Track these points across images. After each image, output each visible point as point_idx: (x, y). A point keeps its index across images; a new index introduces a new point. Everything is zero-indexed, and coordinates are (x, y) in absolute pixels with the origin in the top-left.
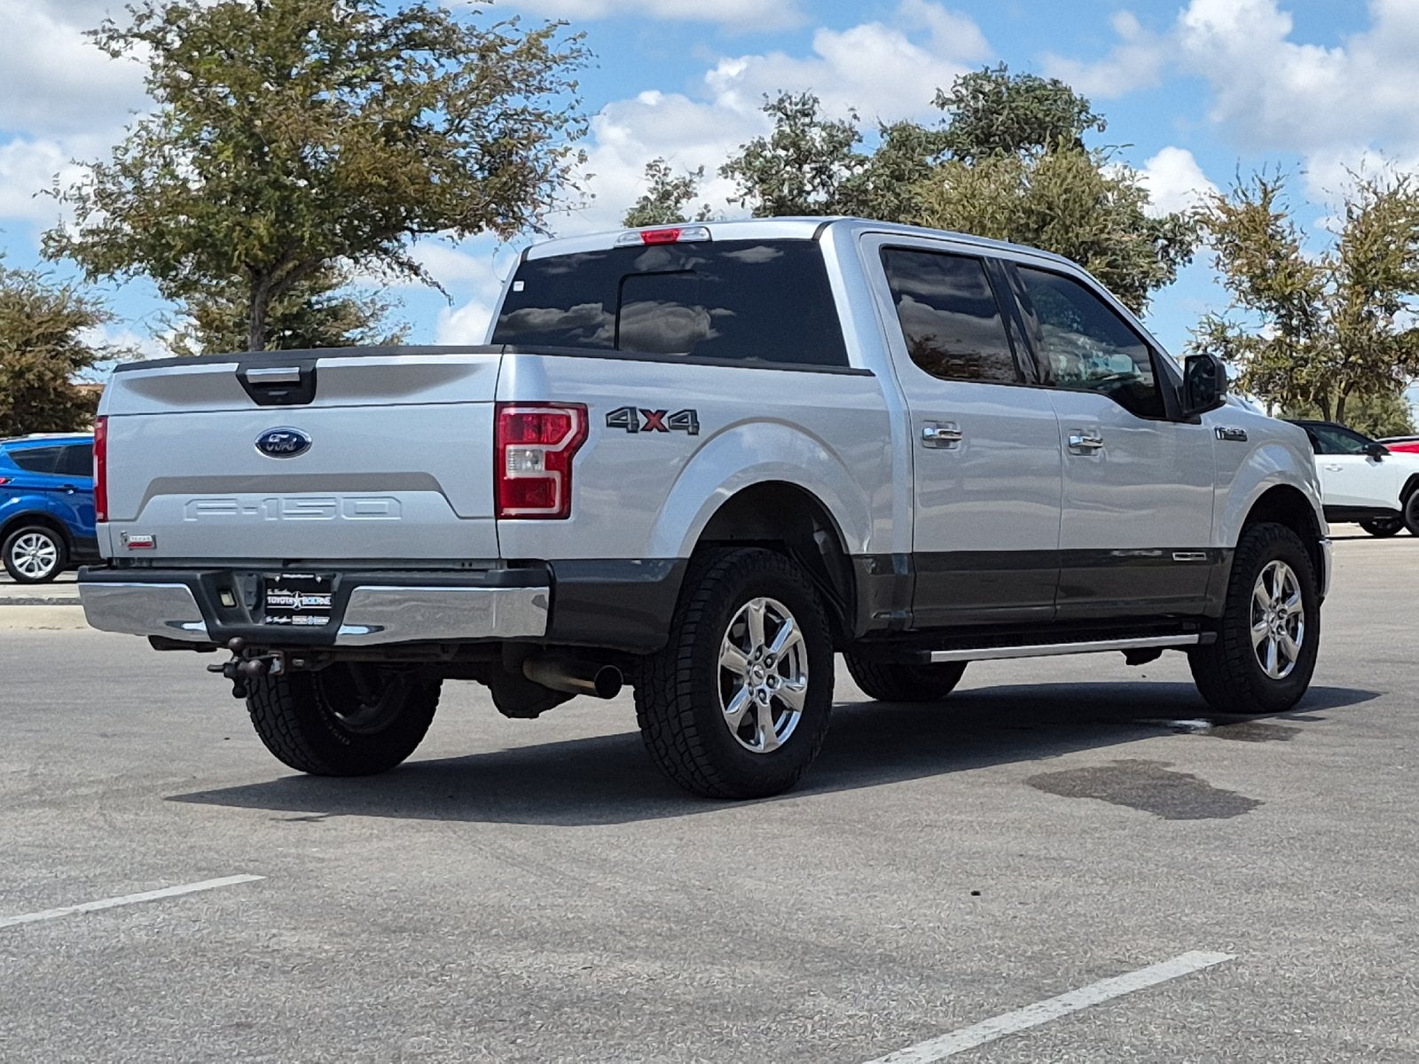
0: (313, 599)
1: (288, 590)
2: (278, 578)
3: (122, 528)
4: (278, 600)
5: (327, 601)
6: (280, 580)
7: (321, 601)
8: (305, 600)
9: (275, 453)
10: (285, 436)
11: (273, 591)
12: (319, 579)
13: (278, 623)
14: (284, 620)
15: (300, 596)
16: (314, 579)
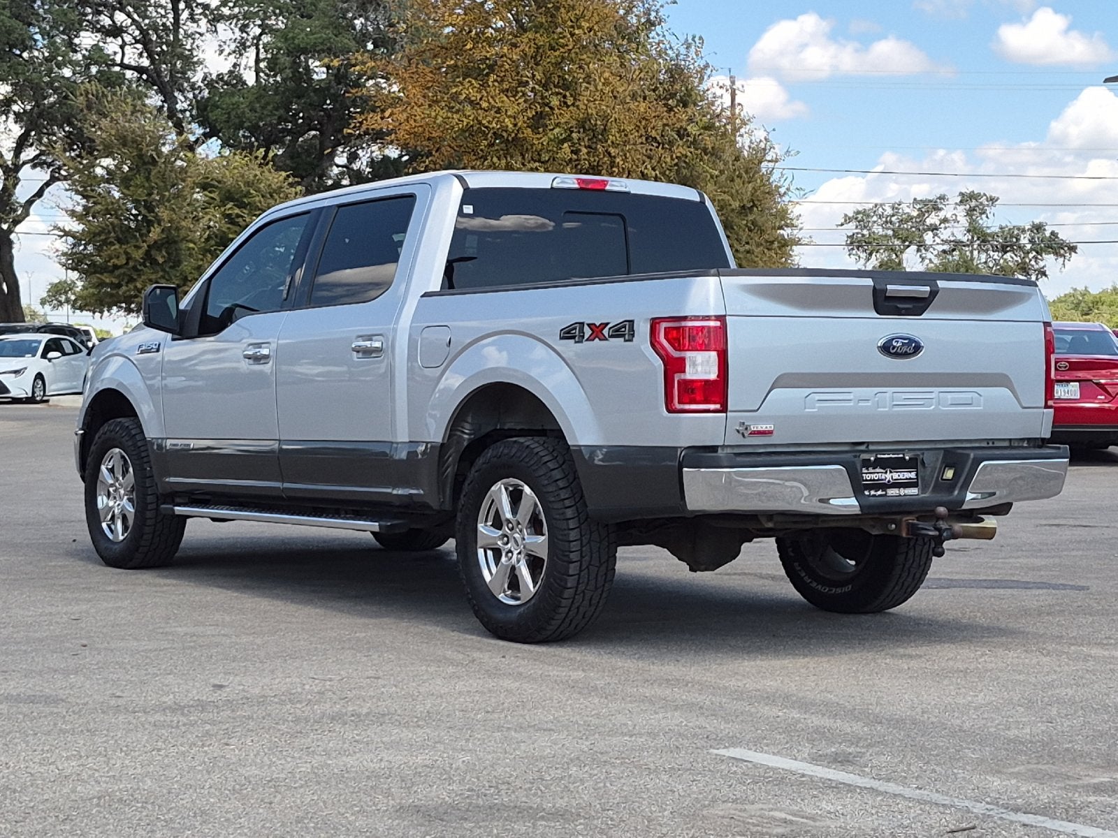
0: (901, 475)
1: (881, 468)
2: (872, 459)
3: (741, 418)
4: (873, 476)
5: (913, 475)
6: (875, 459)
7: (907, 475)
8: (896, 476)
9: (898, 355)
10: (906, 341)
11: (867, 469)
12: (907, 458)
13: (874, 496)
14: (880, 493)
15: (891, 472)
16: (904, 458)
